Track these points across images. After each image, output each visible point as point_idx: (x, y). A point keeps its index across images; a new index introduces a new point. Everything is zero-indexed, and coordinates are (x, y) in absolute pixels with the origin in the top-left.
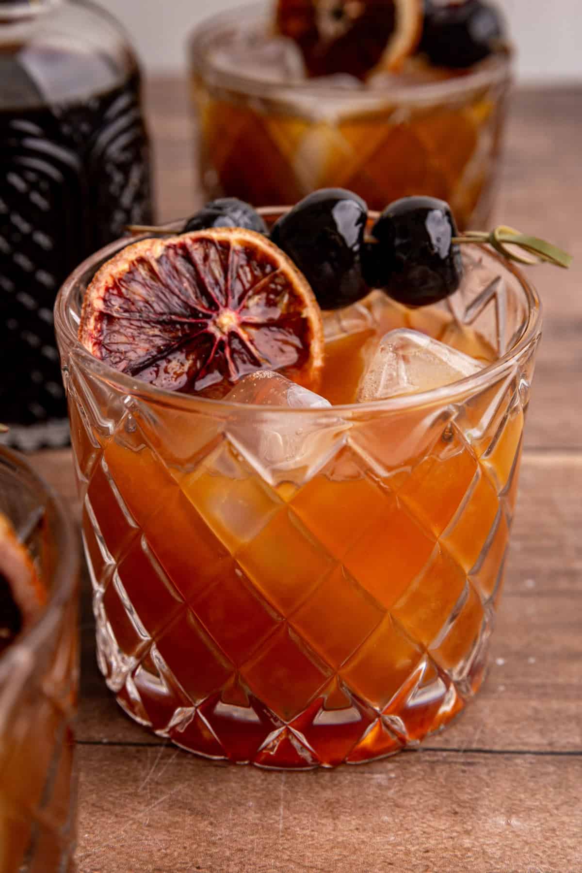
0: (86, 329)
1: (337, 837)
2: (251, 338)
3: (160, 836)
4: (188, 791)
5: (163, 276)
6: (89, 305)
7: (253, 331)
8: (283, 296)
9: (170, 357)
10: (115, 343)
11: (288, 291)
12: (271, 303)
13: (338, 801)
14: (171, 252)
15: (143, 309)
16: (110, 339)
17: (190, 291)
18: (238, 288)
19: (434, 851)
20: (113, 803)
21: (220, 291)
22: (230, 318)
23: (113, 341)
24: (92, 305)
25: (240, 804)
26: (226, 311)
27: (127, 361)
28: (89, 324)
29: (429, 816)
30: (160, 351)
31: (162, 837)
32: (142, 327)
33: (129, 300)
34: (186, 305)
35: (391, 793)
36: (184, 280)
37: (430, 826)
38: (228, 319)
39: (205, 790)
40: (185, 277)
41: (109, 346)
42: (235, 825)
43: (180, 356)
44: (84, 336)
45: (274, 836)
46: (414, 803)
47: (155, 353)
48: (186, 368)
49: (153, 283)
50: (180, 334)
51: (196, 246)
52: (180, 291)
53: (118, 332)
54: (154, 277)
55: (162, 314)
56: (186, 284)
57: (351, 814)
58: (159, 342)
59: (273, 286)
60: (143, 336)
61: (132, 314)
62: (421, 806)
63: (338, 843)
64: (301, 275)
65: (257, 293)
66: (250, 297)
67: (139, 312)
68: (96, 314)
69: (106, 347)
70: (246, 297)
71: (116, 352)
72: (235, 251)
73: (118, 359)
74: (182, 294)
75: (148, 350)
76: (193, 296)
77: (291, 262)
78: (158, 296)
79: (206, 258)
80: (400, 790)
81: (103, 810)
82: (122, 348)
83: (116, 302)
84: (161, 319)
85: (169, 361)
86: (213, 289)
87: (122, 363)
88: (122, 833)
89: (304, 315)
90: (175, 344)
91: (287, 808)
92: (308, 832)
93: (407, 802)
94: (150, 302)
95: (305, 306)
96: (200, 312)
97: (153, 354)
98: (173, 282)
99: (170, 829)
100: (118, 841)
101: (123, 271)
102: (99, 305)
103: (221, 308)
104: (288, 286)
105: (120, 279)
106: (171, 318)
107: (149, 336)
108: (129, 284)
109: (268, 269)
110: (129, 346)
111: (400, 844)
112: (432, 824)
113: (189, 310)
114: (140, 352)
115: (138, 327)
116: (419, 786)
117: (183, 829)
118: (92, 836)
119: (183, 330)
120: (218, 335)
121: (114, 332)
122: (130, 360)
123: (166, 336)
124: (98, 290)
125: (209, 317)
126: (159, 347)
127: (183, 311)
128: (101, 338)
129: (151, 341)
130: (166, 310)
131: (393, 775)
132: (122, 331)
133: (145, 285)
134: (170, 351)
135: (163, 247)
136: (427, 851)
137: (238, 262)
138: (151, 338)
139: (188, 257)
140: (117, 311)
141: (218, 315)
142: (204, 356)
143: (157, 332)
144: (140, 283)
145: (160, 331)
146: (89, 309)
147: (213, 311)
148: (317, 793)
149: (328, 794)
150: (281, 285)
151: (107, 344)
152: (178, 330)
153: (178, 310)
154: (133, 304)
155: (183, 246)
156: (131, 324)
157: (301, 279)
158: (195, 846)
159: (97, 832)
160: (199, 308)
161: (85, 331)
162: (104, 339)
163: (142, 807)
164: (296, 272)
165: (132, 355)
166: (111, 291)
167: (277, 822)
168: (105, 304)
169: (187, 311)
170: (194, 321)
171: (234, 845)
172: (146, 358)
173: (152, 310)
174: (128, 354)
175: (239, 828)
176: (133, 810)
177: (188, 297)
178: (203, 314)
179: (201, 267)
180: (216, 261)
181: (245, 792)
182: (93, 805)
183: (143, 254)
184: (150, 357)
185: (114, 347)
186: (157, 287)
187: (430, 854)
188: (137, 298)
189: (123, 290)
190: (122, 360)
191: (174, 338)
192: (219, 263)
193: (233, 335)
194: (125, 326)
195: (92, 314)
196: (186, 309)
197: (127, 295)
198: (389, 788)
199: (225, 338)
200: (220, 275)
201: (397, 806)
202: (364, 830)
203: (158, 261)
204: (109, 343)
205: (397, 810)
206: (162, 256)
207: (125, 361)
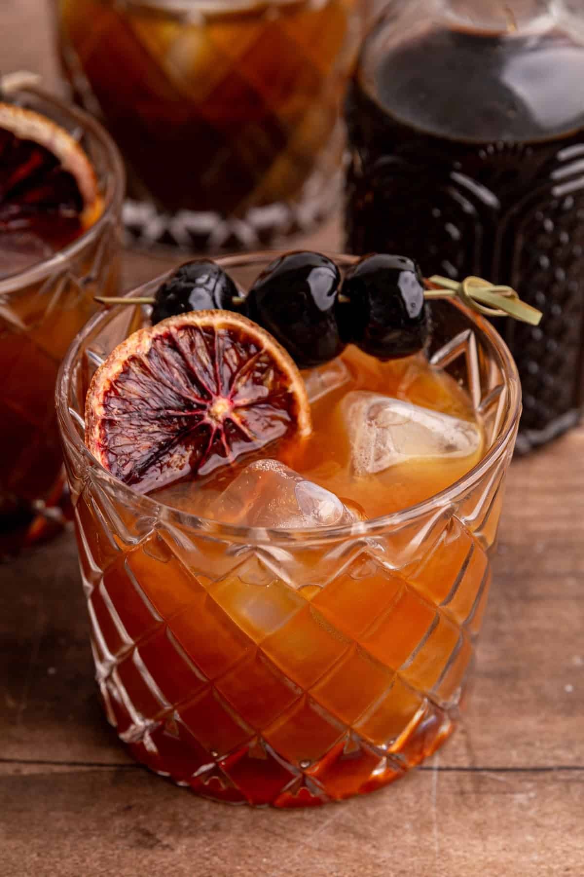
0: (93, 439)
1: (486, 858)
2: (243, 420)
3: (331, 860)
4: (349, 815)
5: (154, 370)
6: (92, 414)
7: (244, 413)
8: (269, 373)
9: (172, 451)
10: (119, 446)
11: (272, 367)
12: (258, 382)
13: (485, 823)
14: (158, 342)
15: (140, 407)
16: (114, 443)
17: (181, 381)
18: (226, 373)
19: (574, 869)
20: (283, 828)
21: (210, 377)
22: (223, 405)
23: (117, 444)
24: (95, 413)
25: (397, 827)
26: (219, 399)
27: (133, 462)
28: (95, 433)
29: (567, 835)
30: (161, 447)
31: (332, 861)
32: (142, 426)
33: (125, 400)
34: (180, 397)
35: (531, 813)
36: (175, 370)
37: (568, 845)
38: (221, 407)
39: (365, 814)
40: (175, 367)
41: (114, 450)
42: (395, 847)
43: (180, 449)
44: (92, 446)
45: (431, 858)
46: (552, 822)
47: (157, 450)
48: (187, 459)
49: (146, 378)
50: (177, 427)
51: (181, 334)
52: (172, 383)
53: (121, 434)
54: (147, 372)
55: (159, 410)
56: (176, 375)
57: (498, 834)
58: (160, 438)
59: (258, 365)
60: (144, 435)
61: (131, 414)
62: (560, 826)
63: (489, 863)
64: (283, 350)
65: (244, 374)
66: (238, 380)
67: (138, 411)
68: (99, 422)
69: (111, 450)
70: (235, 381)
71: (121, 455)
72: (219, 336)
73: (124, 462)
74: (174, 386)
75: (150, 447)
76: (184, 386)
77: (272, 338)
78: (152, 391)
79: (192, 345)
80: (540, 810)
81: (276, 835)
82: (127, 450)
83: (115, 404)
84: (159, 416)
85: (171, 455)
86: (203, 377)
87: (129, 464)
88: (296, 857)
89: (290, 391)
90: (174, 439)
91: (441, 830)
92: (460, 853)
93: (546, 821)
94: (146, 399)
95: (291, 382)
96: (194, 403)
97: (155, 451)
98: (164, 374)
99: (339, 853)
100: (294, 865)
101: (117, 373)
102: (100, 412)
103: (214, 397)
104: (273, 363)
105: (116, 382)
106: (168, 413)
107: (150, 433)
108: (123, 384)
109: (253, 350)
110: (132, 447)
111: (542, 863)
112: (571, 843)
113: (182, 401)
114: (142, 451)
115: (138, 426)
116: (558, 806)
117: (349, 852)
118: (269, 861)
119: (180, 422)
120: (214, 425)
121: (117, 435)
122: (136, 461)
123: (164, 430)
124: (98, 396)
125: (203, 408)
126: (159, 443)
127: (179, 403)
128: (106, 444)
129: (152, 438)
130: (161, 405)
131: (532, 795)
132: (123, 433)
133: (138, 382)
134: (170, 446)
135: (151, 340)
136: (567, 869)
137: (224, 345)
138: (151, 435)
139: (174, 346)
140: (118, 414)
141: (211, 404)
142: (202, 445)
143: (156, 428)
144: (134, 381)
145: (159, 426)
146: (92, 418)
147: (206, 401)
148: (466, 815)
149: (475, 816)
150: (265, 363)
151: (111, 449)
152: (175, 424)
153: (174, 403)
154: (131, 404)
155: (169, 336)
156: (131, 424)
157: (283, 354)
158: (362, 869)
159: (274, 857)
160: (192, 398)
161: (91, 441)
162: (109, 443)
163: (310, 832)
164: (278, 347)
165: (136, 455)
166: (109, 394)
167: (432, 844)
168: (105, 409)
169: (181, 403)
170: (190, 413)
171: (396, 866)
172: (149, 456)
173: (149, 407)
174: (133, 455)
175: (400, 851)
176: (303, 834)
177: (180, 388)
178: (197, 404)
179: (189, 356)
180: (202, 347)
181: (400, 815)
182: (266, 830)
183: (133, 352)
184: (153, 454)
185: (118, 451)
186: (150, 382)
187: (571, 872)
188: (133, 396)
189: (119, 390)
190: (128, 462)
191: (172, 431)
192: (205, 349)
193: (228, 420)
194: (126, 427)
195: (96, 422)
196: (180, 401)
197: (124, 395)
198: (529, 808)
199: (221, 426)
200: (208, 361)
201: (538, 825)
202: (511, 850)
203: (148, 356)
204: (114, 447)
205: (539, 830)
206: (150, 351)
207: (130, 463)
